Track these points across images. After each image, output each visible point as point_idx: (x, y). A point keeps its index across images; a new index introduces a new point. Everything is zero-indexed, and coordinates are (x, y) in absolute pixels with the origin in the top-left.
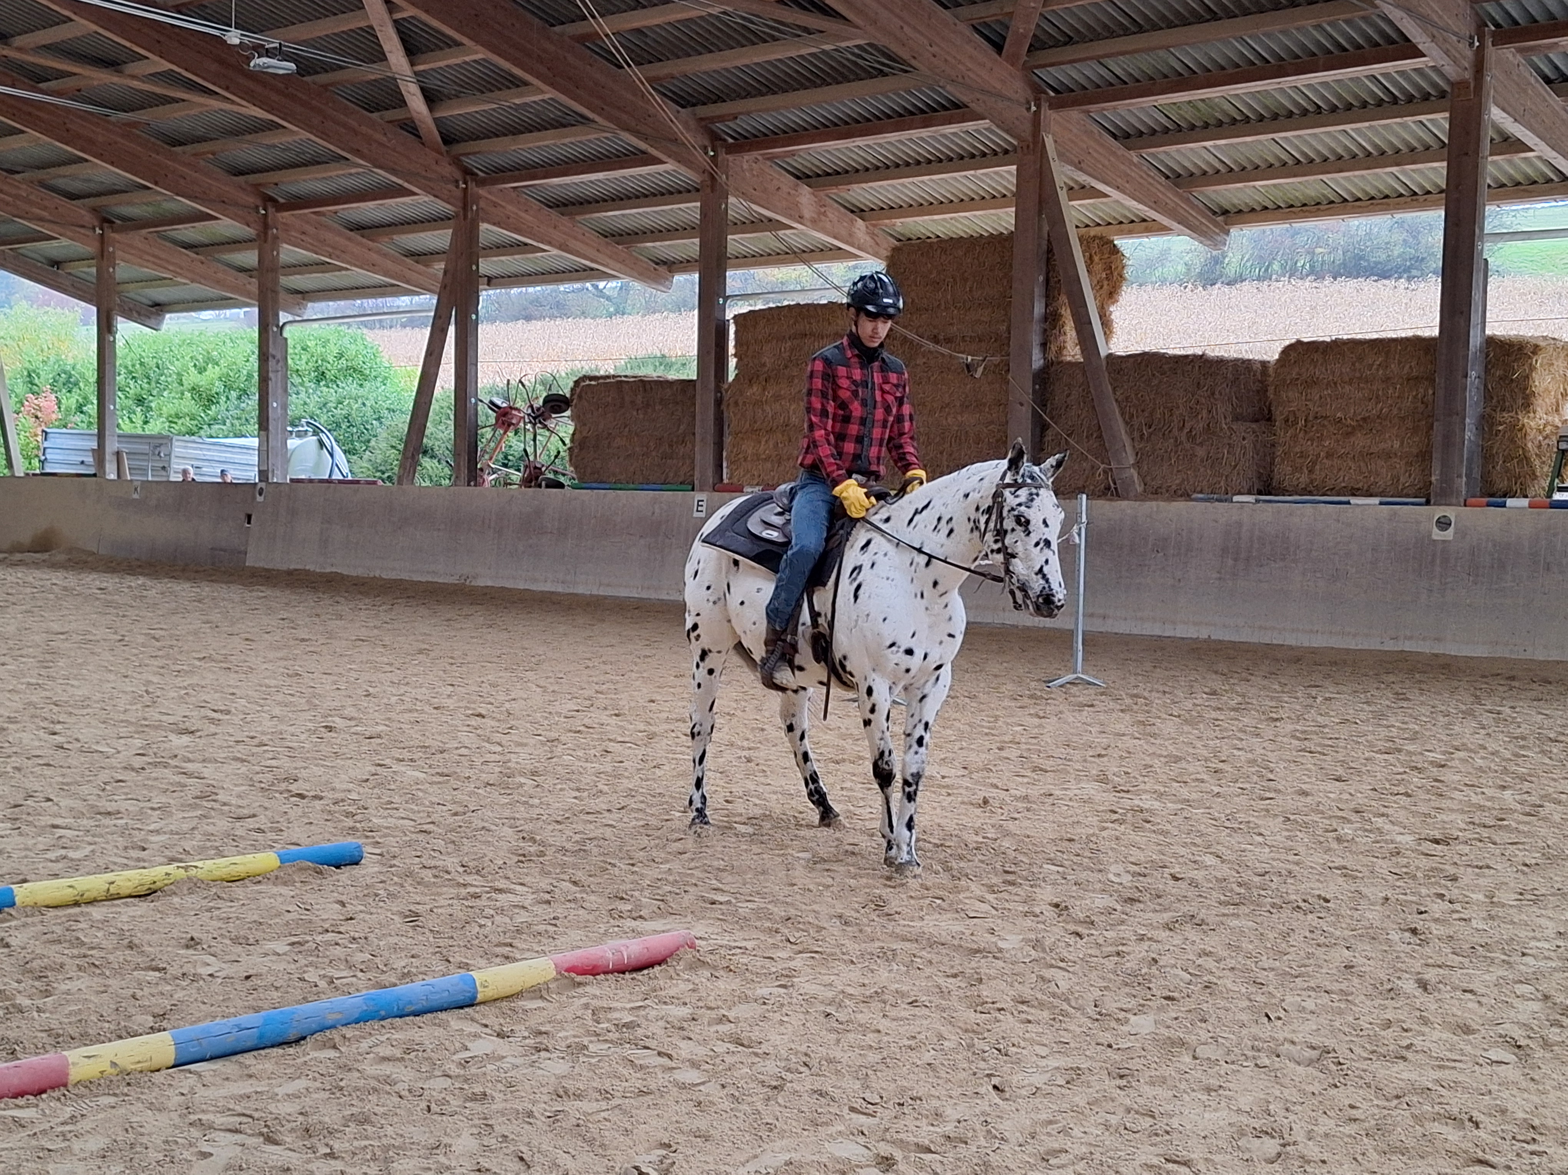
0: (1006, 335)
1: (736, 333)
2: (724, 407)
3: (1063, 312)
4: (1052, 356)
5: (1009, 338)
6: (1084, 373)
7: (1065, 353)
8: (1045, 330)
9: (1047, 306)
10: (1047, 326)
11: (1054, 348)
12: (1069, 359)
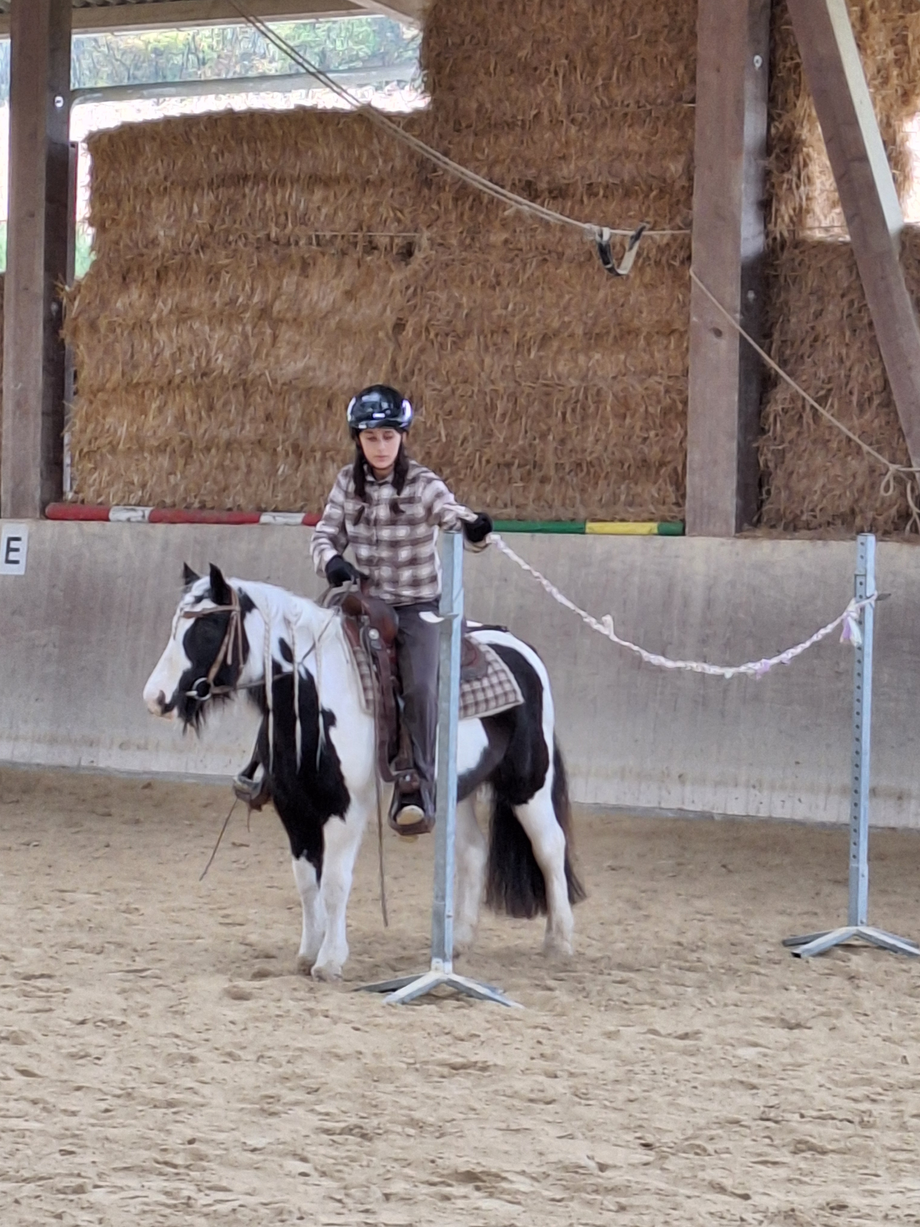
0: (684, 182)
1: (94, 172)
2: (65, 333)
3: (805, 133)
4: (782, 228)
5: (689, 191)
6: (852, 267)
7: (810, 221)
8: (767, 175)
9: (770, 119)
10: (771, 163)
11: (786, 211)
12: (818, 235)
